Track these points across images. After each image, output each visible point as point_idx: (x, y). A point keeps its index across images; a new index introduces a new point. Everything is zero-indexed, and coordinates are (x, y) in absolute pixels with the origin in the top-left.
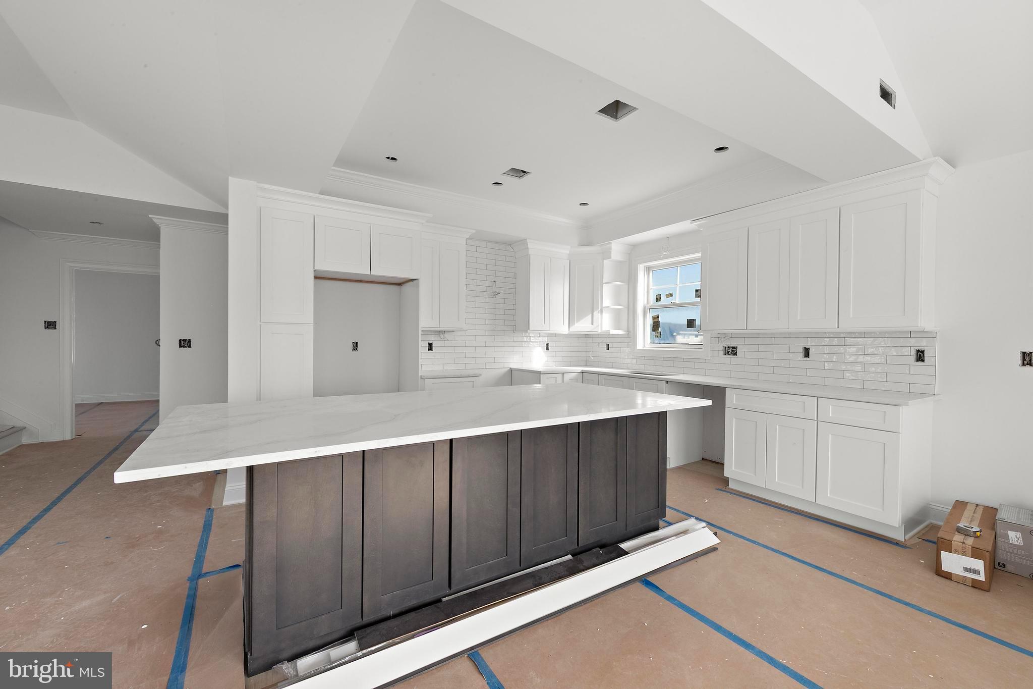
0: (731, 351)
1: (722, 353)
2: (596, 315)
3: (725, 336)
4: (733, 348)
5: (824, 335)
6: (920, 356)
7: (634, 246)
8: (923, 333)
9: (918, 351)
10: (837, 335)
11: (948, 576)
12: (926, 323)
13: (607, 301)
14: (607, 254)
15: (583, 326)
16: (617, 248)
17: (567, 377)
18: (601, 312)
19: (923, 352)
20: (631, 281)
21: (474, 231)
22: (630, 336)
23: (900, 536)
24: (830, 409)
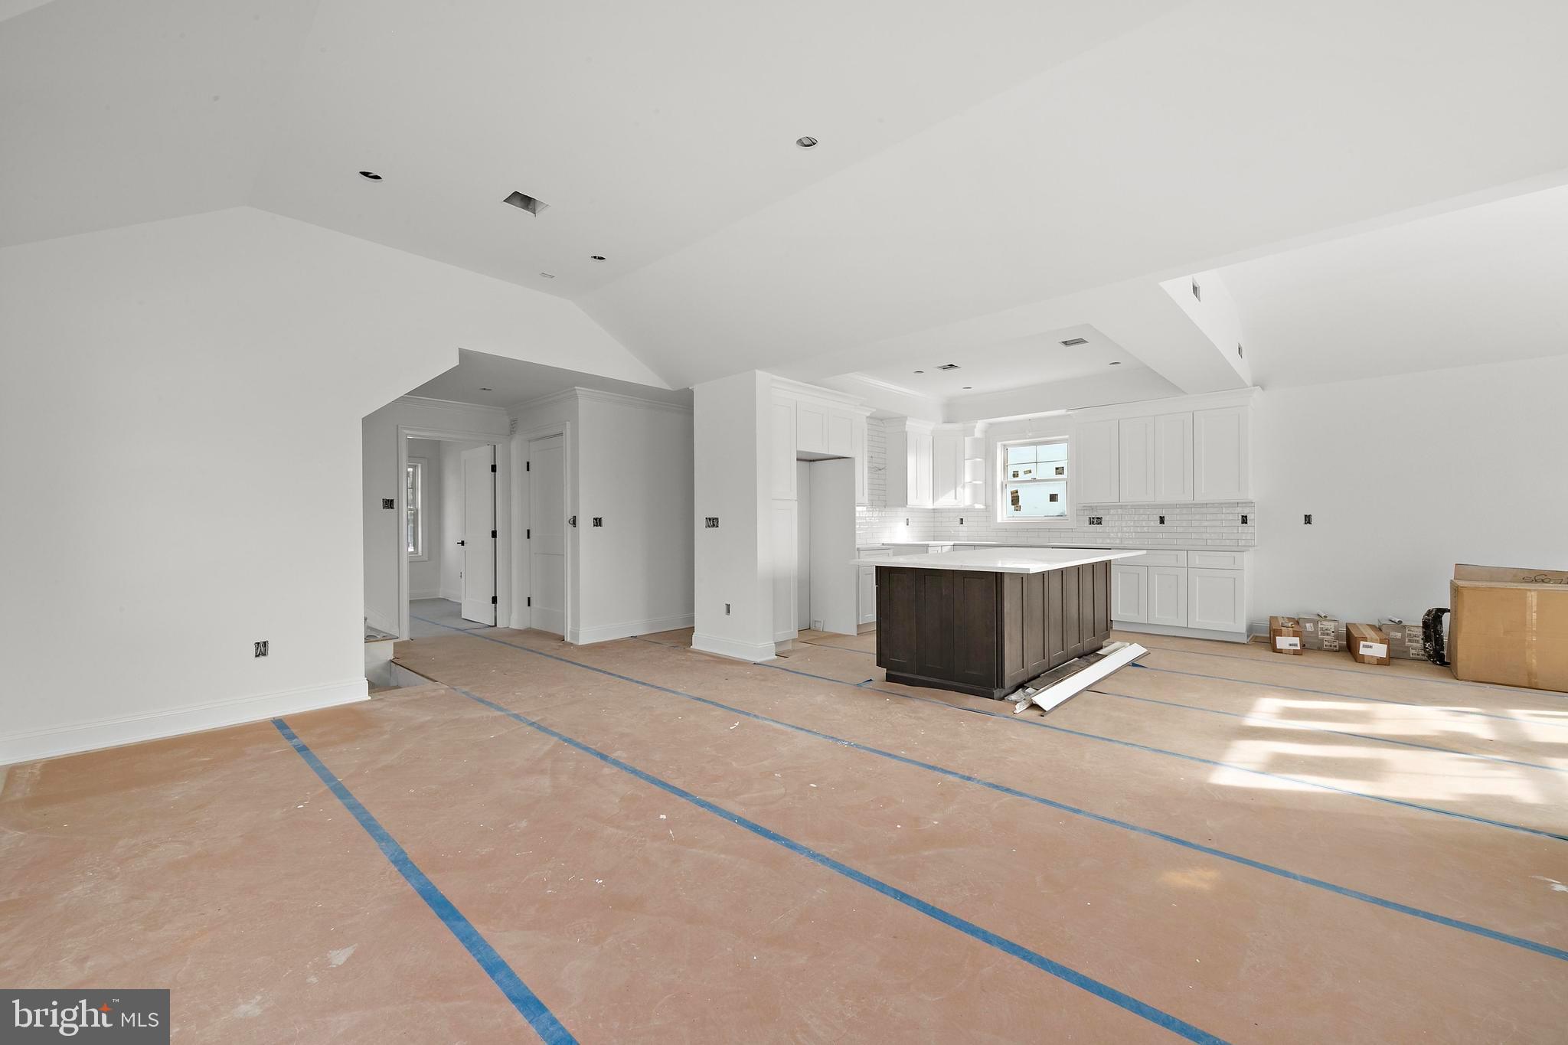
0: (1098, 521)
1: (1088, 522)
2: (959, 489)
3: (1092, 508)
4: (1098, 518)
5: (1175, 506)
6: (1244, 520)
7: (991, 425)
8: (1249, 504)
9: (1243, 516)
10: (1196, 505)
11: (1280, 651)
12: (1251, 496)
13: (968, 478)
14: (969, 432)
15: (946, 501)
16: (980, 425)
17: (945, 549)
18: (964, 487)
19: (1246, 517)
20: (989, 456)
21: (875, 410)
22: (990, 510)
23: (1245, 640)
24: (1196, 559)
